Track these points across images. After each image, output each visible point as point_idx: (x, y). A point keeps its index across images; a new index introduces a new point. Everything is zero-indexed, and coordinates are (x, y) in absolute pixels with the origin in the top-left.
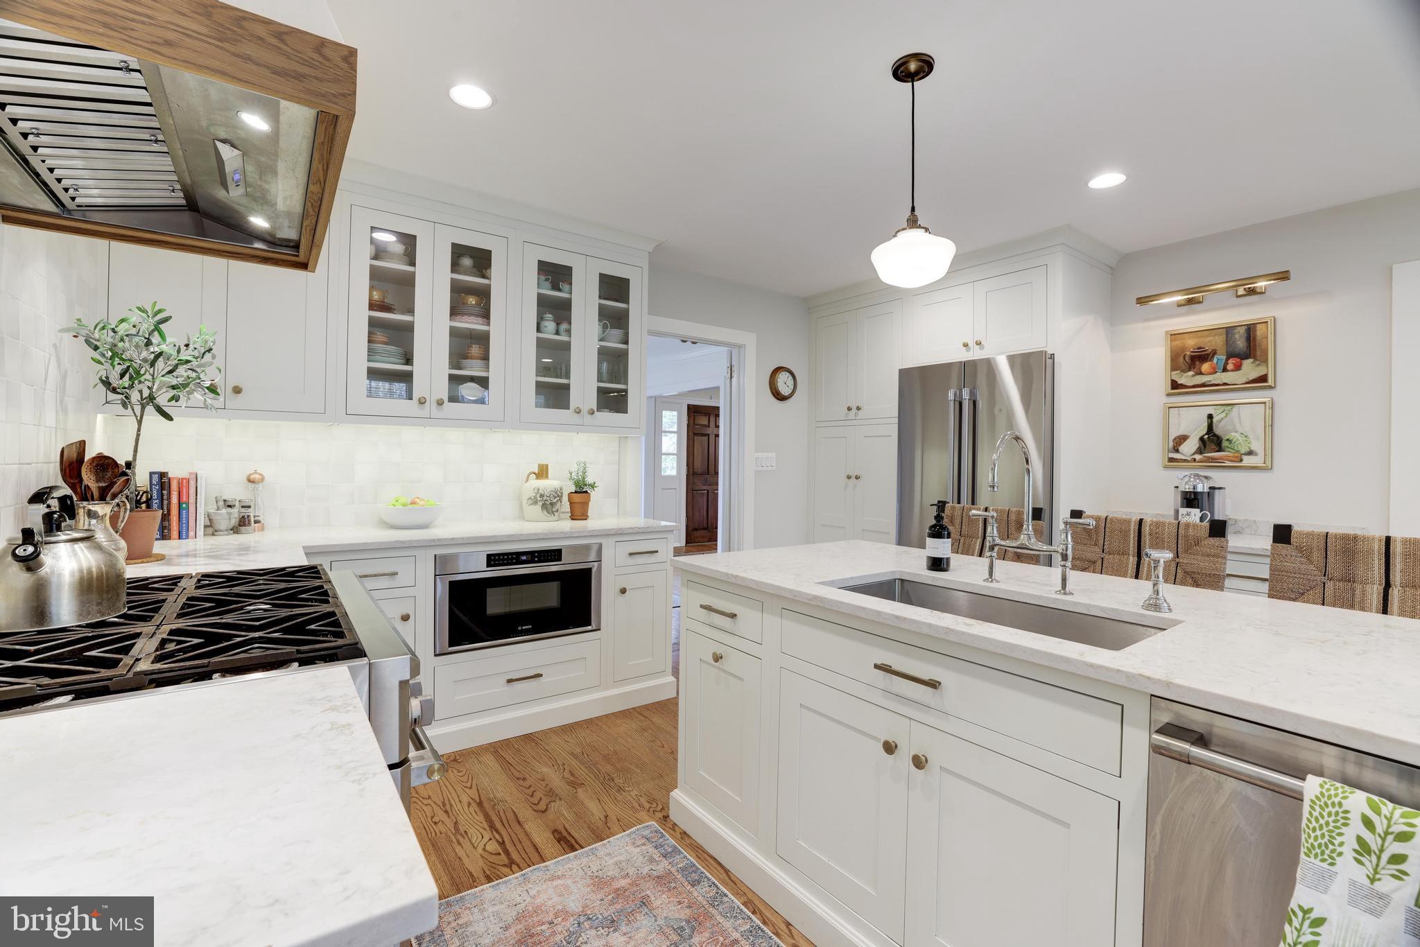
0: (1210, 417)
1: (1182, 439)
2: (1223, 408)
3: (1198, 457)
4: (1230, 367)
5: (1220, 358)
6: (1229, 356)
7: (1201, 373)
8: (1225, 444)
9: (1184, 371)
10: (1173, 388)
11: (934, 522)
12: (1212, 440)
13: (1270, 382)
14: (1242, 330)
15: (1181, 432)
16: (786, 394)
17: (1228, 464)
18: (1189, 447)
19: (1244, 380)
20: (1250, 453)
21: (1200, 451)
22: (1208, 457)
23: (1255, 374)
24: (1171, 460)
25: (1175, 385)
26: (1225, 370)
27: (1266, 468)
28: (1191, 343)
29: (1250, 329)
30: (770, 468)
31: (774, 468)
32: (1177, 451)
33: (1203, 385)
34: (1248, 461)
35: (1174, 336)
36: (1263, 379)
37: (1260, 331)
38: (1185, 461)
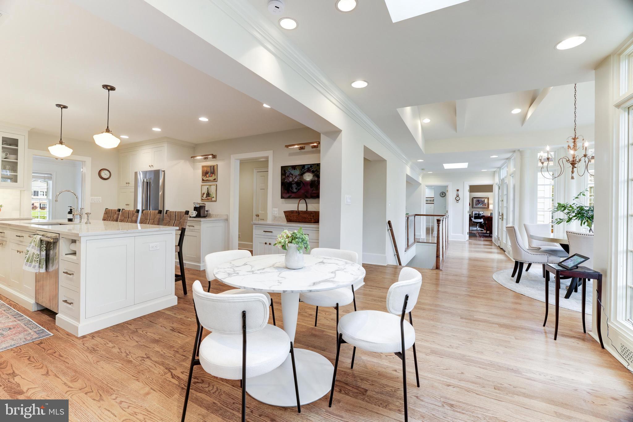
0: (208, 188)
1: (204, 194)
2: (210, 186)
3: (206, 198)
4: (211, 176)
5: (209, 173)
6: (211, 173)
7: (206, 177)
8: (210, 195)
9: (204, 176)
10: (203, 181)
11: (70, 211)
12: (208, 195)
13: (216, 180)
14: (212, 167)
15: (204, 192)
16: (106, 178)
17: (210, 200)
18: (205, 196)
19: (213, 179)
20: (213, 197)
21: (206, 197)
22: (208, 199)
23: (214, 178)
24: (202, 199)
25: (203, 180)
26: (210, 177)
27: (216, 201)
28: (205, 169)
29: (214, 166)
30: (98, 202)
31: (101, 202)
32: (203, 197)
33: (207, 180)
34: (213, 199)
35: (203, 167)
36: (215, 179)
37: (216, 167)
38: (204, 199)
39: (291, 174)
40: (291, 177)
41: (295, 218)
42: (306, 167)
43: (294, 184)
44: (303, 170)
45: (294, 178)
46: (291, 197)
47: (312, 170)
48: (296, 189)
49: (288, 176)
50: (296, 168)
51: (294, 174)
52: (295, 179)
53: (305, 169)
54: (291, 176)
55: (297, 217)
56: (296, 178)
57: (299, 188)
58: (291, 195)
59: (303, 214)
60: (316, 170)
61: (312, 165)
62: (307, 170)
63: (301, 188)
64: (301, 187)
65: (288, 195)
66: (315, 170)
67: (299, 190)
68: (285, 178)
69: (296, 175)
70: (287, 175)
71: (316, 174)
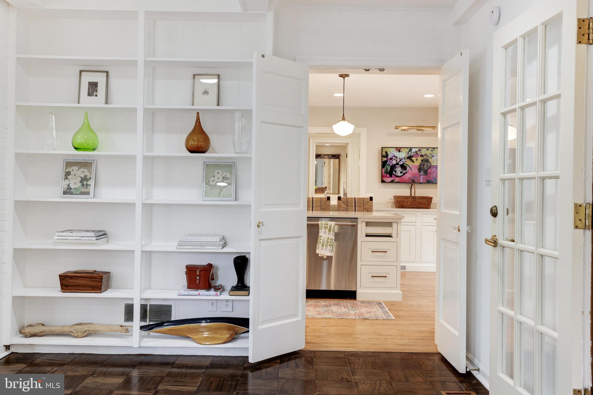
39: (395, 156)
40: (395, 160)
41: (409, 204)
42: (414, 150)
43: (399, 168)
44: (410, 153)
45: (398, 160)
46: (395, 181)
47: (421, 154)
48: (401, 173)
49: (391, 159)
50: (401, 151)
51: (398, 157)
52: (399, 162)
53: (412, 152)
54: (395, 158)
55: (412, 202)
56: (401, 161)
57: (405, 172)
58: (395, 179)
59: (420, 200)
60: (425, 154)
61: (421, 149)
62: (414, 153)
63: (406, 173)
64: (407, 171)
65: (390, 179)
66: (423, 154)
67: (404, 174)
68: (387, 160)
69: (401, 158)
70: (389, 158)
71: (426, 158)
